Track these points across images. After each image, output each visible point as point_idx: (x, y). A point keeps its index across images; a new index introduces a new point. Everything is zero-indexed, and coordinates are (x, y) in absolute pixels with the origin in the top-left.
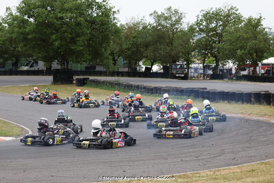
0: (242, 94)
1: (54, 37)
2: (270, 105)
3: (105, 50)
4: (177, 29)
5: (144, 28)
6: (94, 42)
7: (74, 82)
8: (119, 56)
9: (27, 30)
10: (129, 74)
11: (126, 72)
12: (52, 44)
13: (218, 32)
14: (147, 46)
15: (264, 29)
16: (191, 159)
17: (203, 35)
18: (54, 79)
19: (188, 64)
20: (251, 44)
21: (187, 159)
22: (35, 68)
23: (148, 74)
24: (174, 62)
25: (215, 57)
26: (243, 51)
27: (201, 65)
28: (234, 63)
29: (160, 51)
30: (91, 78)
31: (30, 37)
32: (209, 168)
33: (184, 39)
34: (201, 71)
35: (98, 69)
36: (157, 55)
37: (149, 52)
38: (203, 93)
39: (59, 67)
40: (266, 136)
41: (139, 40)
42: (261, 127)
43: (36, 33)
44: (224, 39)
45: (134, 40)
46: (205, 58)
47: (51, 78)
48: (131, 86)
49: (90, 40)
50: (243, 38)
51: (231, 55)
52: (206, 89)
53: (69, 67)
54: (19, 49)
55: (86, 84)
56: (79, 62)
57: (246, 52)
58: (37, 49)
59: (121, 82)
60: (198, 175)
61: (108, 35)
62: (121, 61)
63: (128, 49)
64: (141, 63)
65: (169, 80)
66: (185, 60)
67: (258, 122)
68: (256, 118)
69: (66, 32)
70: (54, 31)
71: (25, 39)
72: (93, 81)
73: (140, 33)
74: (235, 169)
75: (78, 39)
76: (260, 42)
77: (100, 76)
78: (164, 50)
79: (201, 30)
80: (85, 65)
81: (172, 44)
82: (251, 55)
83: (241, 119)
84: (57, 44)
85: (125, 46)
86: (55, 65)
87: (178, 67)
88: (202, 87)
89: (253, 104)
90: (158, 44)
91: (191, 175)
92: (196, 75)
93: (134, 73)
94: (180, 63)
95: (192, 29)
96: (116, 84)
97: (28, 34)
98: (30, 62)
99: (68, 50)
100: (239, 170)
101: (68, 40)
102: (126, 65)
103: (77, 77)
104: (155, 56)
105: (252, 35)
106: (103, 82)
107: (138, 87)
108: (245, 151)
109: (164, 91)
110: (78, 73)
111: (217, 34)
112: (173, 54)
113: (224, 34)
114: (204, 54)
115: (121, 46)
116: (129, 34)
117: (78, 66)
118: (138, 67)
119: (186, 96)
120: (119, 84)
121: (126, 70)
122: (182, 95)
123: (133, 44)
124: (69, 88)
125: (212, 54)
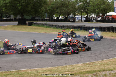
0: (101, 28)
1: (18, 5)
2: (114, 32)
3: (41, 10)
4: (70, 1)
5: (56, 1)
7: (27, 24)
8: (45, 13)
9: (7, 2)
10: (49, 20)
12: (18, 8)
14: (57, 8)
16: (88, 56)
17: (81, 3)
19: (75, 16)
20: (102, 7)
22: (9, 18)
23: (58, 20)
24: (69, 15)
25: (87, 12)
26: (99, 10)
27: (80, 16)
28: (95, 15)
29: (63, 10)
30: (34, 22)
31: (8, 5)
32: (98, 60)
33: (73, 5)
34: (80, 19)
35: (36, 18)
36: (62, 12)
37: (58, 11)
38: (84, 28)
39: (20, 18)
41: (54, 6)
42: (113, 42)
43: (10, 3)
44: (91, 5)
45: (52, 5)
46: (82, 13)
47: (17, 22)
48: (52, 25)
49: (33, 6)
50: (99, 4)
51: (94, 12)
52: (85, 26)
53: (24, 18)
54: (3, 10)
55: (32, 25)
56: (29, 16)
57: (100, 10)
58: (11, 10)
59: (48, 24)
61: (41, 3)
62: (46, 15)
63: (50, 10)
64: (54, 16)
66: (73, 14)
67: (111, 39)
68: (109, 38)
69: (23, 2)
70: (18, 2)
71: (6, 6)
72: (35, 23)
73: (54, 3)
74: (109, 60)
75: (29, 5)
76: (106, 6)
77: (38, 21)
78: (65, 10)
79: (81, 1)
80: (31, 16)
81: (68, 7)
82: (102, 11)
84: (20, 8)
85: (48, 9)
86: (19, 17)
87: (71, 17)
88: (83, 25)
89: (107, 32)
90: (62, 7)
91: (91, 63)
92: (78, 20)
93: (52, 20)
94: (71, 15)
95: (76, 1)
96: (45, 25)
97: (7, 4)
98: (7, 16)
99: (24, 10)
100: (112, 61)
101: (25, 6)
102: (48, 16)
103: (28, 22)
104: (61, 12)
105: (103, 3)
106: (40, 24)
107: (55, 26)
108: (110, 52)
109: (67, 27)
110: (28, 20)
111: (87, 3)
112: (68, 11)
113: (90, 3)
114: (82, 11)
115: (46, 8)
116: (49, 3)
117: (28, 17)
118: (53, 17)
119: (76, 29)
120: (47, 25)
121: (48, 18)
122: (75, 29)
123: (51, 8)
124: (25, 26)
125: (85, 11)
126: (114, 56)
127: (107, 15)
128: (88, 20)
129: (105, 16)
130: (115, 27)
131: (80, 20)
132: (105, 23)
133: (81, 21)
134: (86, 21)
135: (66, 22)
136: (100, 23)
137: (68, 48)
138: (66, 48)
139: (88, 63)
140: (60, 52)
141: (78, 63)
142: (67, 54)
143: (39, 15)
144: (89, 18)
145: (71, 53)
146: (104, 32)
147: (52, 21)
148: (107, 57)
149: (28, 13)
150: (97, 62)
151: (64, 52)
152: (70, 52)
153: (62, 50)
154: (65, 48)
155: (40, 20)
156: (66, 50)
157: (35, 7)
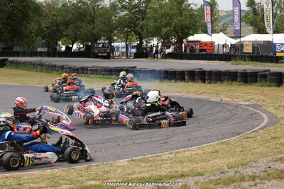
0: (175, 71)
2: (205, 83)
3: (26, 29)
4: (99, 6)
5: (63, 5)
6: (13, 20)
8: (37, 36)
10: (48, 54)
11: (45, 52)
13: (141, 8)
14: (67, 24)
15: (190, 5)
16: (143, 141)
17: (126, 12)
19: (110, 43)
20: (176, 21)
21: (140, 141)
23: (69, 53)
24: (96, 41)
25: (139, 34)
26: (168, 28)
27: (124, 44)
28: (159, 40)
29: (81, 30)
30: (10, 59)
32: (167, 150)
33: (107, 16)
34: (124, 50)
35: (15, 49)
36: (79, 33)
37: (70, 31)
40: (212, 114)
41: (59, 18)
42: (204, 105)
44: (149, 16)
45: (54, 18)
46: (128, 35)
48: (55, 66)
49: (7, 19)
50: (168, 15)
51: (156, 33)
52: (136, 67)
55: (5, 65)
57: (171, 29)
59: (44, 62)
60: (158, 158)
61: (27, 12)
62: (40, 40)
63: (48, 28)
64: (60, 43)
65: (91, 59)
66: (107, 39)
67: (198, 100)
68: (194, 97)
72: (11, 62)
73: (59, 10)
76: (186, 18)
77: (18, 56)
78: (85, 28)
79: (124, 7)
80: (2, 45)
81: (94, 22)
82: (177, 32)
83: (179, 98)
85: (44, 25)
87: (100, 46)
88: (131, 66)
89: (188, 82)
90: (79, 22)
91: (151, 159)
92: (117, 54)
93: (54, 53)
94: (102, 41)
95: (113, 6)
96: (38, 65)
102: (45, 45)
104: (76, 34)
105: (178, 12)
106: (24, 63)
107: (62, 67)
108: (197, 130)
109: (91, 70)
111: (140, 10)
112: (95, 32)
113: (148, 11)
114: (127, 32)
115: (40, 25)
116: (48, 11)
118: (58, 47)
119: (114, 76)
120: (41, 65)
121: (45, 50)
122: (111, 74)
123: (52, 23)
125: (135, 32)
126: (207, 139)
127: (188, 42)
128: (142, 53)
129: (182, 42)
130: (208, 70)
131: (123, 53)
132: (185, 61)
133: (127, 54)
134: (137, 55)
135: (89, 57)
136: (171, 60)
137: (163, 115)
138: (159, 113)
140: (145, 121)
142: (160, 126)
143: (22, 41)
144: (146, 49)
146: (183, 83)
147: (54, 57)
148: (189, 144)
150: (165, 155)
151: (153, 122)
152: (166, 121)
153: (149, 117)
154: (155, 114)
155: (24, 54)
156: (158, 117)
157: (12, 22)
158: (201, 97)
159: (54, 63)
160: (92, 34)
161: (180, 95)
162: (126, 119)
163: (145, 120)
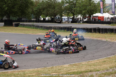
0: (88, 29)
1: (5, 6)
2: (100, 33)
3: (27, 11)
4: (57, 2)
5: (42, 2)
7: (13, 25)
8: (32, 14)
10: (36, 21)
11: (35, 21)
12: (4, 9)
14: (44, 9)
15: (94, 1)
17: (68, 4)
18: (4, 24)
19: (61, 17)
20: (88, 8)
21: (73, 57)
23: (44, 21)
24: (55, 16)
25: (73, 13)
26: (85, 11)
27: (67, 17)
28: (81, 16)
29: (50, 12)
30: (21, 23)
32: (84, 61)
33: (60, 6)
34: (67, 20)
35: (23, 19)
36: (48, 13)
37: (45, 12)
38: (71, 29)
39: (7, 19)
40: (103, 46)
41: (40, 7)
42: (99, 42)
44: (77, 6)
45: (38, 7)
46: (68, 14)
47: (3, 24)
48: (39, 26)
49: (19, 7)
50: (85, 5)
51: (80, 13)
52: (72, 27)
53: (10, 19)
55: (19, 26)
56: (15, 17)
57: (86, 11)
59: (34, 25)
61: (28, 4)
62: (33, 16)
63: (36, 11)
64: (41, 17)
66: (60, 15)
67: (97, 40)
68: (96, 39)
69: (10, 3)
70: (4, 3)
72: (21, 24)
73: (41, 4)
74: (96, 61)
75: (15, 6)
76: (92, 7)
77: (24, 22)
78: (51, 11)
79: (67, 2)
80: (18, 17)
81: (55, 8)
82: (88, 12)
83: (89, 39)
84: (6, 9)
85: (35, 10)
86: (5, 18)
87: (57, 18)
88: (70, 26)
89: (93, 33)
90: (49, 8)
91: (78, 64)
92: (64, 21)
93: (38, 21)
94: (58, 16)
95: (63, 2)
96: (32, 26)
99: (11, 11)
100: (99, 61)
101: (11, 7)
102: (35, 17)
103: (14, 23)
104: (47, 13)
105: (89, 4)
106: (26, 25)
107: (42, 27)
108: (97, 53)
109: (53, 28)
110: (14, 21)
111: (73, 4)
112: (55, 12)
113: (77, 4)
114: (68, 12)
115: (33, 9)
116: (36, 4)
117: (14, 19)
118: (40, 19)
119: (63, 30)
121: (35, 20)
122: (61, 30)
123: (38, 9)
124: (11, 28)
125: (72, 12)
126: (101, 56)
127: (93, 16)
128: (74, 21)
129: (91, 17)
130: (101, 28)
131: (66, 21)
132: (92, 24)
133: (68, 21)
134: (72, 22)
135: (53, 23)
136: (86, 24)
138: (68, 47)
139: (75, 64)
141: (65, 64)
142: (68, 53)
143: (26, 16)
144: (76, 19)
145: (72, 52)
146: (91, 33)
147: (39, 22)
148: (93, 58)
149: (14, 14)
150: (84, 63)
153: (64, 49)
154: (66, 48)
155: (26, 21)
156: (67, 49)
157: (21, 8)
158: (99, 39)
159: (39, 25)
160: (54, 13)
161: (90, 38)
162: (53, 50)
163: (62, 50)
